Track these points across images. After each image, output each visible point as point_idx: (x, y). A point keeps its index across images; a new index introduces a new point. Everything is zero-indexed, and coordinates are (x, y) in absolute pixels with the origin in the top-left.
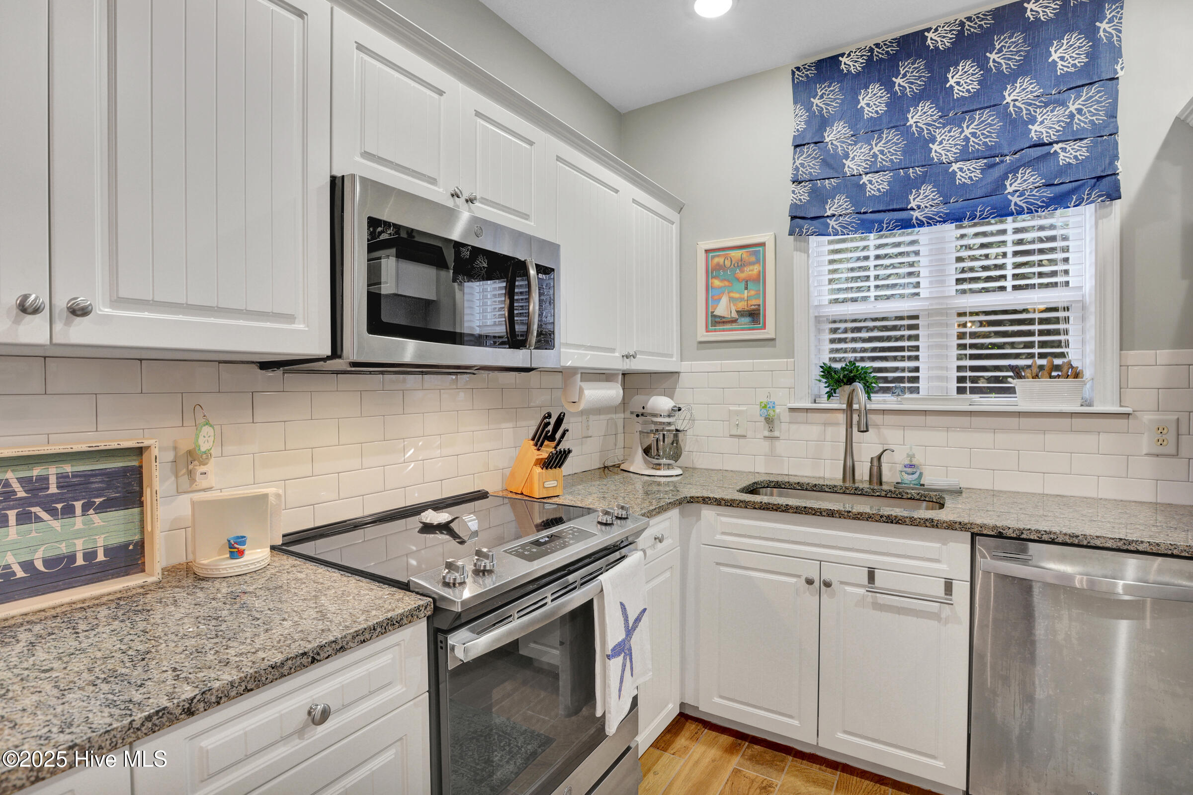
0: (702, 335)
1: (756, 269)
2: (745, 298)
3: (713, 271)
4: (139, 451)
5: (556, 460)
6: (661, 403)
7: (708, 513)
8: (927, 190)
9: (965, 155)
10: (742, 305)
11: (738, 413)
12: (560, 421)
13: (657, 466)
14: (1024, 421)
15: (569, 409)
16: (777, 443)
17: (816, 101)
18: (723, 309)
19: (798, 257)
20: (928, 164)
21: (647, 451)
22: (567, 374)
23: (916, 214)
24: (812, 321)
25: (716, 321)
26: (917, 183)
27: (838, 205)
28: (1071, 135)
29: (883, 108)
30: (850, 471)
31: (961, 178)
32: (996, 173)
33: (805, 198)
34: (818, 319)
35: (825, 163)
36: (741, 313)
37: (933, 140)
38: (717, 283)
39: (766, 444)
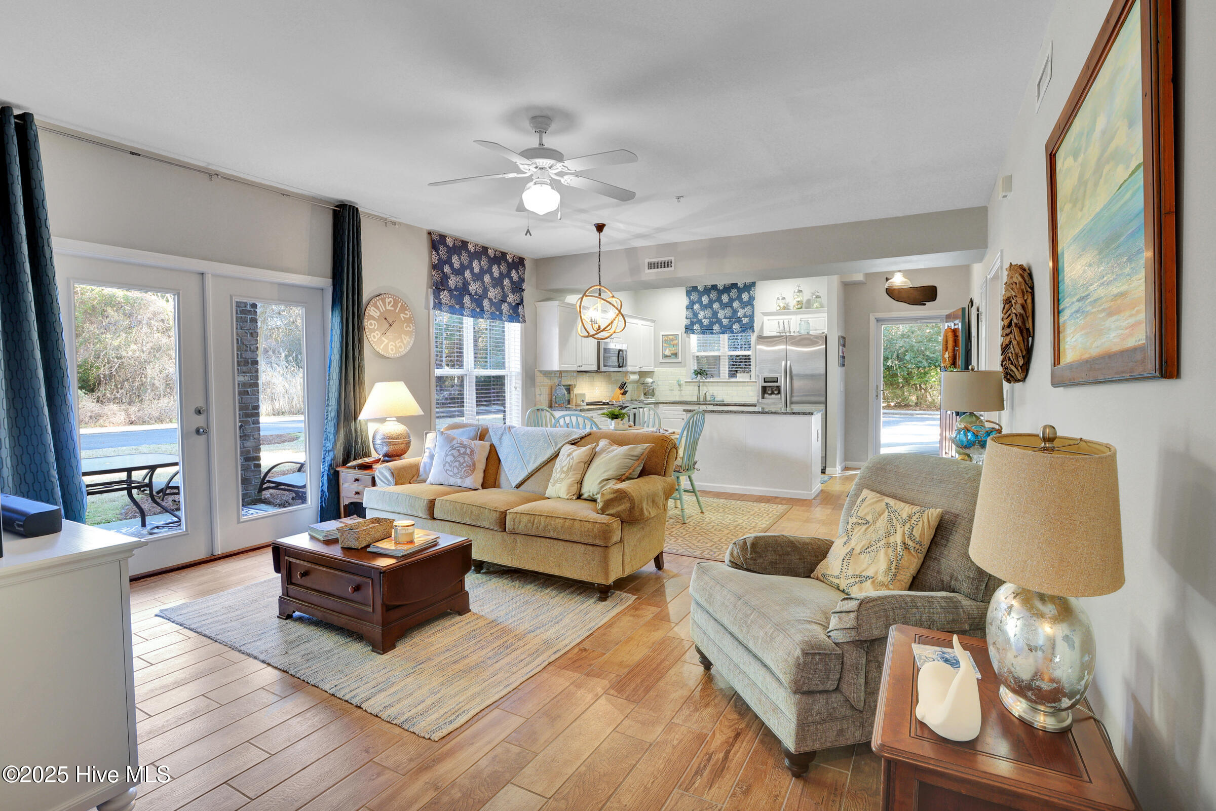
0: (661, 360)
1: (676, 342)
2: (673, 350)
3: (664, 341)
4: (570, 385)
5: (624, 393)
6: (649, 380)
7: (661, 406)
8: (717, 325)
9: (725, 318)
10: (672, 352)
11: (671, 383)
12: (625, 384)
13: (648, 398)
14: (738, 384)
15: (627, 381)
16: (682, 392)
17: (692, 297)
18: (667, 353)
19: (687, 339)
20: (717, 318)
21: (645, 394)
22: (627, 373)
23: (714, 331)
24: (691, 357)
25: (665, 356)
26: (715, 323)
27: (696, 327)
28: (745, 316)
29: (708, 302)
30: (699, 398)
31: (724, 323)
32: (731, 323)
33: (689, 323)
34: (693, 356)
35: (694, 315)
36: (672, 354)
37: (718, 312)
38: (665, 345)
39: (679, 392)
